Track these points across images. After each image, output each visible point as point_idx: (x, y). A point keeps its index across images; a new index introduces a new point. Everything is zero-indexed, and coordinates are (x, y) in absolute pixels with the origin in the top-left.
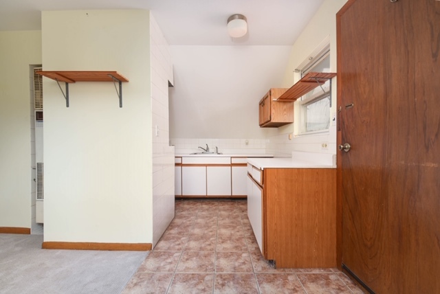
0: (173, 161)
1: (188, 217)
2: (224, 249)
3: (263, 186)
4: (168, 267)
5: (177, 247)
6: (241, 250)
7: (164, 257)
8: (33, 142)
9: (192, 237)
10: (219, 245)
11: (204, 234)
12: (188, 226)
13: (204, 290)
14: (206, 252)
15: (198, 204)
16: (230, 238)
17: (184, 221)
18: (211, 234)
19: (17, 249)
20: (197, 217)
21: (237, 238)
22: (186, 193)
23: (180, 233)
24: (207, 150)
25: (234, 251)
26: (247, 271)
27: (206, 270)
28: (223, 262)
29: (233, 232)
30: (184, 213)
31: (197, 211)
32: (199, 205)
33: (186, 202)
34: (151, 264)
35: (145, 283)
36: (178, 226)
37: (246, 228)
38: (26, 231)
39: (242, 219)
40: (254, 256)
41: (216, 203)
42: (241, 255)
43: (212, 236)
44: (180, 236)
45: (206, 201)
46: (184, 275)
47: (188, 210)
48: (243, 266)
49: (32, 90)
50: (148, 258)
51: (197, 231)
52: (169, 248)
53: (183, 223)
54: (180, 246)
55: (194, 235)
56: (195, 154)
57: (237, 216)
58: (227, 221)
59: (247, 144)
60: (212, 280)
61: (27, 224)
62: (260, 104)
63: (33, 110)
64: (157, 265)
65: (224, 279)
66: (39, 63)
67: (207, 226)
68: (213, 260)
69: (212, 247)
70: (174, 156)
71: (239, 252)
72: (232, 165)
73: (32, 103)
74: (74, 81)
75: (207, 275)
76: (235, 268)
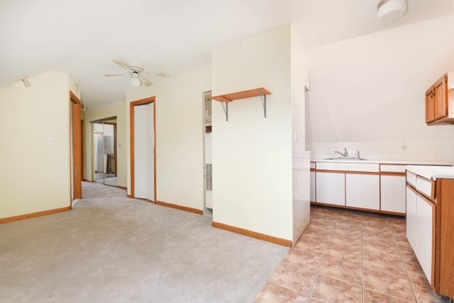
0: (308, 166)
1: (325, 226)
2: (372, 266)
3: (436, 201)
4: (310, 266)
5: (317, 251)
6: (398, 274)
7: (304, 256)
8: (204, 148)
9: (330, 245)
10: (367, 262)
11: (346, 246)
12: (325, 234)
13: (351, 299)
14: (351, 265)
15: (334, 214)
16: (381, 257)
17: (321, 228)
18: (354, 247)
19: (199, 223)
20: (335, 227)
21: (391, 259)
22: (320, 200)
23: (318, 239)
24: (345, 155)
25: (387, 272)
26: (407, 298)
27: (352, 282)
28: (372, 280)
29: (384, 252)
30: (320, 220)
31: (335, 221)
32: (336, 215)
33: (320, 210)
34: (294, 259)
35: (291, 273)
36: (315, 232)
37: (404, 252)
38: (200, 212)
39: (397, 240)
40: (418, 286)
41: (358, 216)
42: (397, 279)
43: (357, 250)
44: (319, 242)
45: (346, 213)
46: (327, 278)
47: (324, 218)
48: (401, 292)
49: (203, 111)
50: (289, 253)
51: (336, 241)
52: (308, 250)
53: (319, 230)
54: (320, 251)
55: (334, 244)
56: (331, 159)
57: (390, 236)
58: (375, 238)
59: (404, 147)
60: (359, 293)
61: (201, 208)
62: (427, 95)
63: (204, 125)
64: (300, 262)
65: (376, 297)
66: (210, 90)
67: (348, 238)
68: (360, 274)
69: (357, 261)
70: (309, 160)
71: (395, 276)
72: (381, 173)
73: (203, 120)
74: (231, 100)
75: (354, 286)
76: (389, 290)
